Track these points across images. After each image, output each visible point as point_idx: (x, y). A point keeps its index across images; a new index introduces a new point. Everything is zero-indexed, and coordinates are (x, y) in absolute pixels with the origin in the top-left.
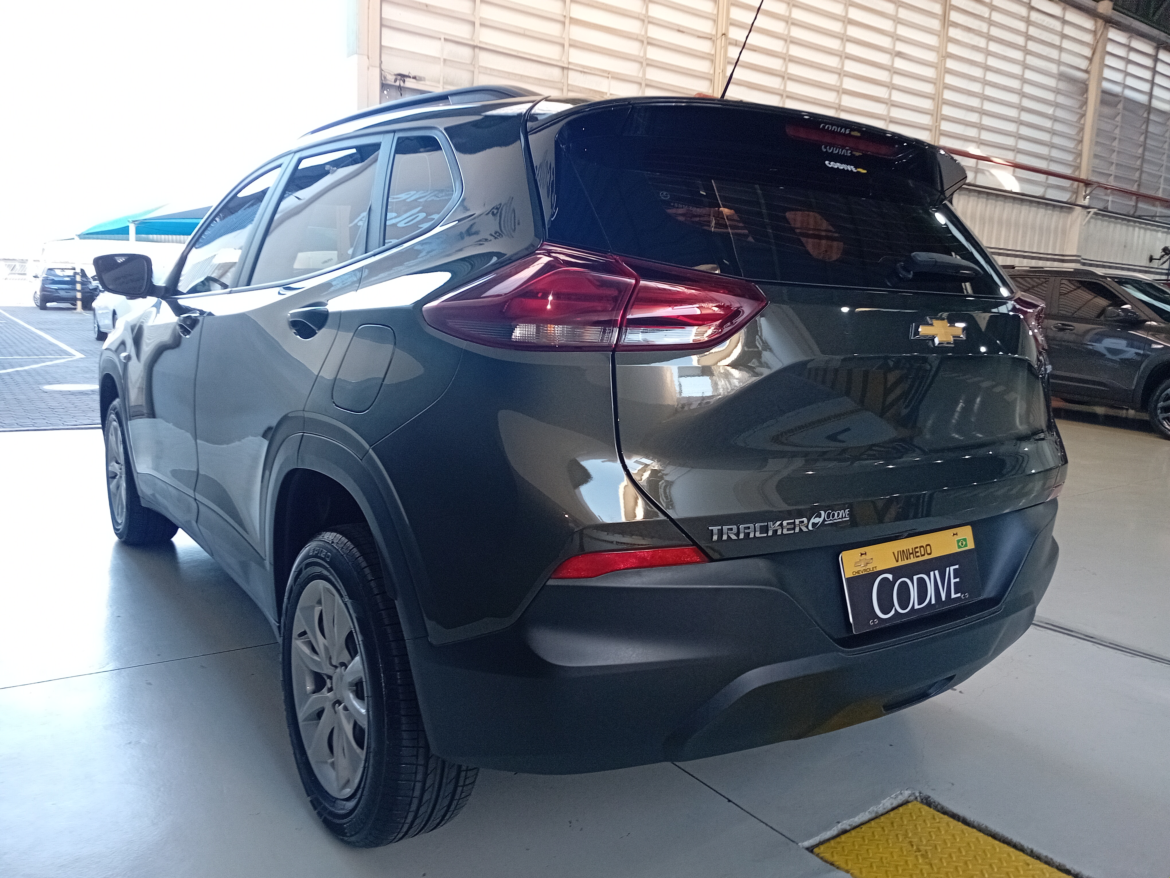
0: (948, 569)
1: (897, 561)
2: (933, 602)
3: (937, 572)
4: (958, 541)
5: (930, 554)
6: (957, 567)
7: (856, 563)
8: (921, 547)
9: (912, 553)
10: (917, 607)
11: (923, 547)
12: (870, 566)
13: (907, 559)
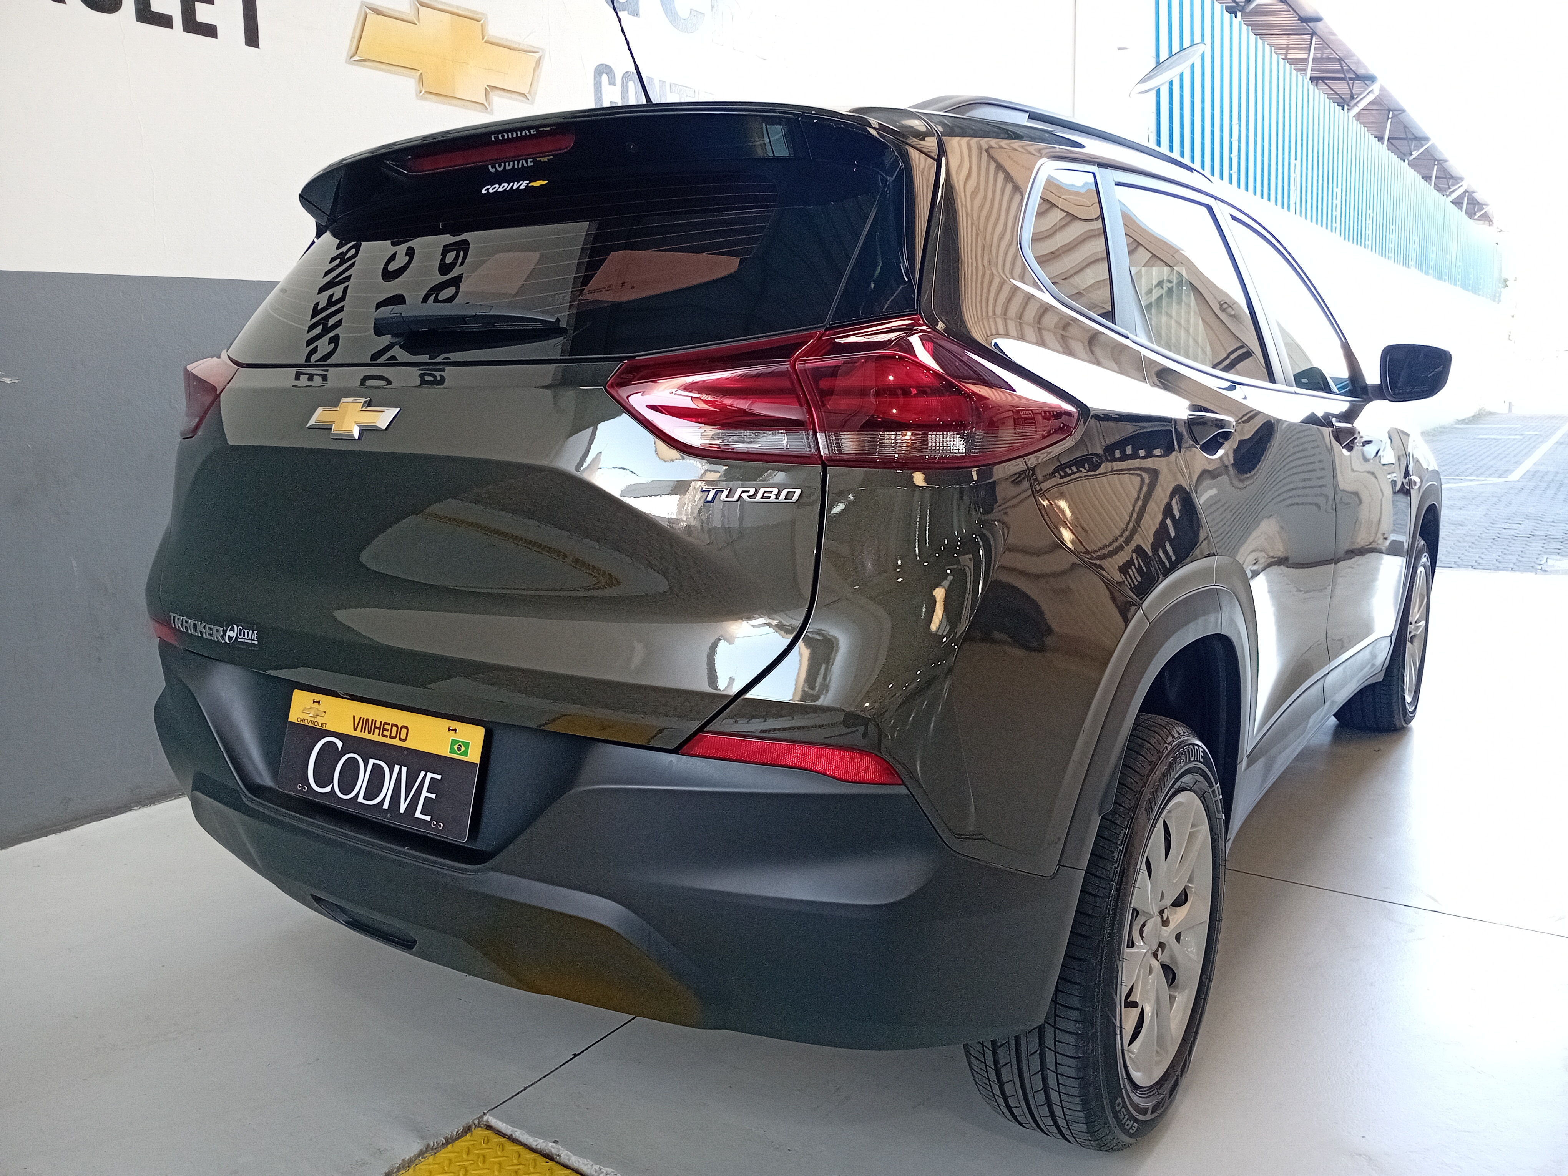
0: (423, 773)
1: (355, 729)
2: (386, 806)
3: (404, 769)
4: (454, 742)
5: (404, 740)
6: (439, 777)
7: (305, 709)
8: (393, 725)
9: (379, 728)
10: (361, 799)
11: (396, 726)
12: (320, 720)
13: (369, 733)
